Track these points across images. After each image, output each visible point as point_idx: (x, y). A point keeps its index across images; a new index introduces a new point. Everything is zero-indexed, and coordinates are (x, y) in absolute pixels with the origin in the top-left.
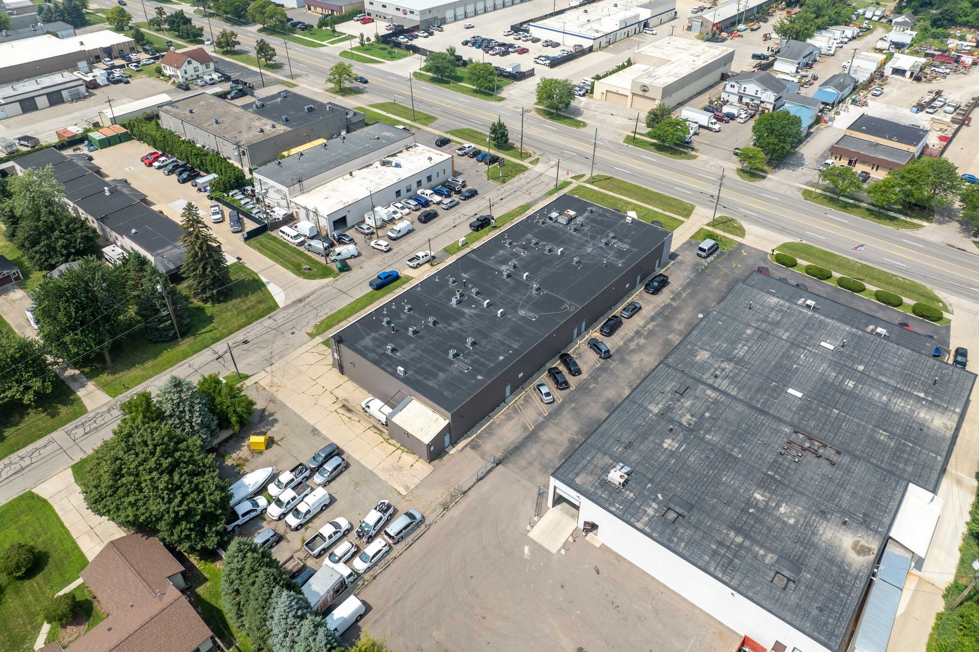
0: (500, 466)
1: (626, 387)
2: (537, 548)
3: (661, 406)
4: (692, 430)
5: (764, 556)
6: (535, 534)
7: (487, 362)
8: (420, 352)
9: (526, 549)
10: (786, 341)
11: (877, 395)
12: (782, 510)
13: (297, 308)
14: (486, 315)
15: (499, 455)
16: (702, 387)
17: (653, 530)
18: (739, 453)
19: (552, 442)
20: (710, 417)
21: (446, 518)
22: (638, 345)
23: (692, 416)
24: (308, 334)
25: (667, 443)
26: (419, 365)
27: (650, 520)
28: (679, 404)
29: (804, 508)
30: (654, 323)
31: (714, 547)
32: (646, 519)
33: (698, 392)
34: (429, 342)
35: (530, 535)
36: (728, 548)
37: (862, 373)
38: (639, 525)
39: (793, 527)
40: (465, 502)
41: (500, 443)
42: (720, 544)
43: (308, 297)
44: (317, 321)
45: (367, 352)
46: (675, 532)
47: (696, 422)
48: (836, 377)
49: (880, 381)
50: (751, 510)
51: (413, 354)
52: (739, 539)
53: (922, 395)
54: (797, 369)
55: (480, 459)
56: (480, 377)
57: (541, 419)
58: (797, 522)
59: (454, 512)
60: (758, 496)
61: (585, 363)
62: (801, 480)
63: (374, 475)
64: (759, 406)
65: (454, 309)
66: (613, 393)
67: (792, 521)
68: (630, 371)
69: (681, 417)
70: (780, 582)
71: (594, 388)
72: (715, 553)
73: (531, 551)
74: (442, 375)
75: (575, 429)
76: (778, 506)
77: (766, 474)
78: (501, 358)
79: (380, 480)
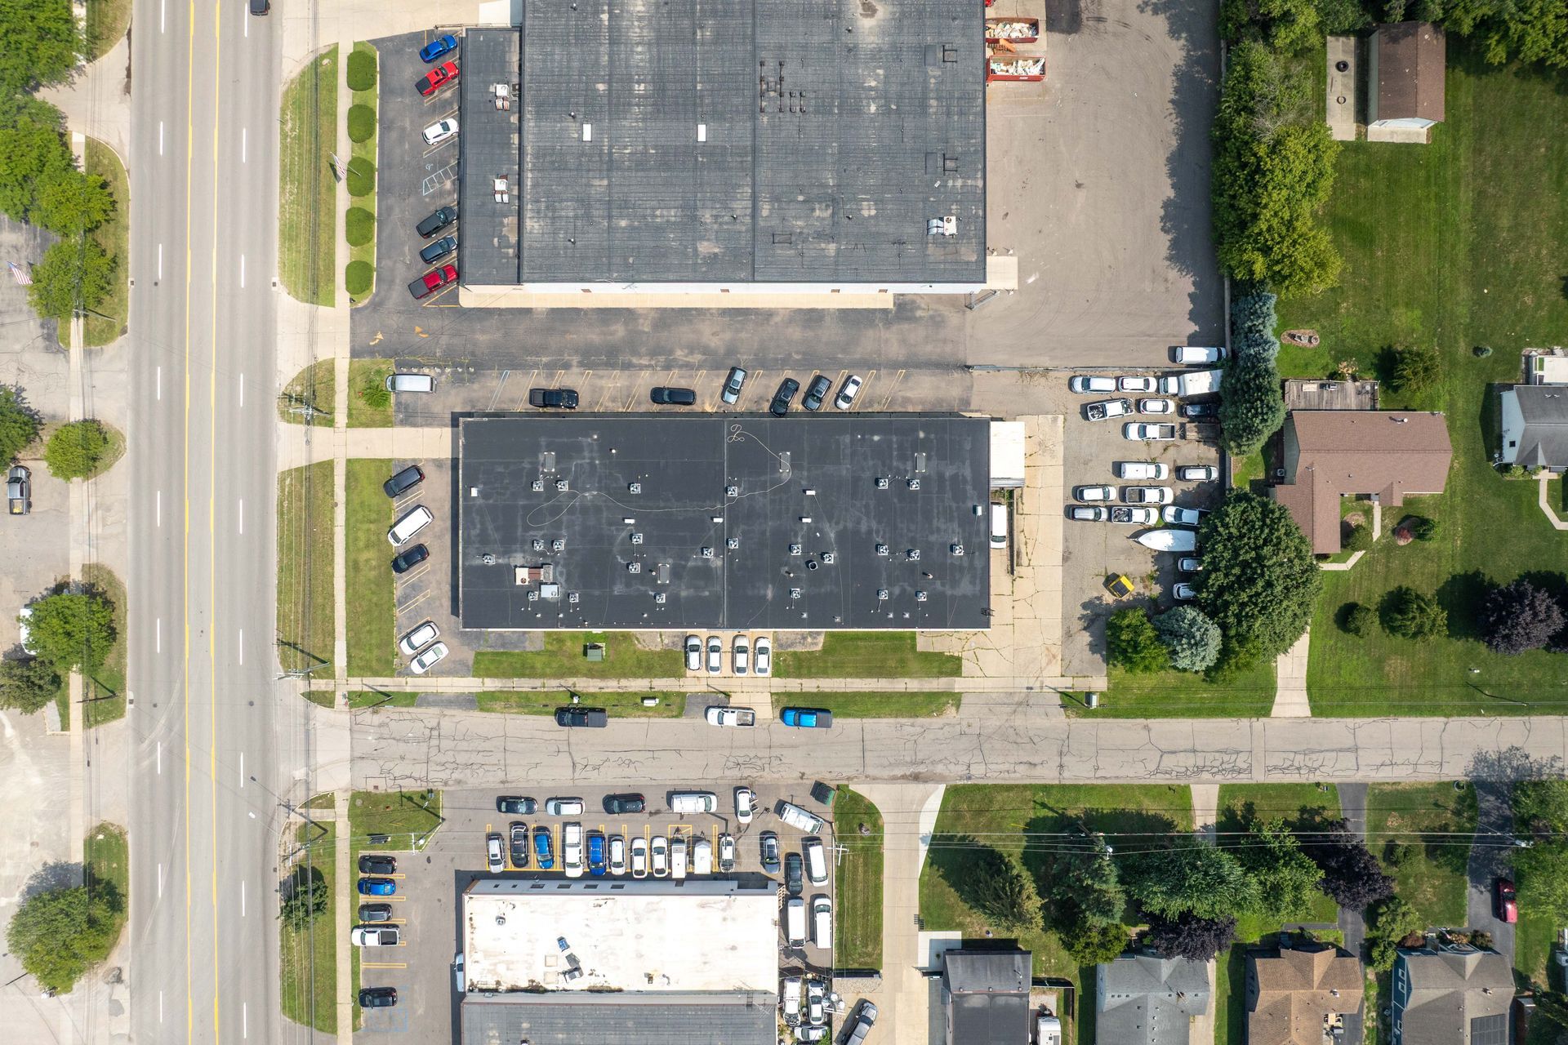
0: (968, 364)
1: (772, 323)
2: (1022, 273)
3: (823, 245)
4: (833, 200)
5: (934, 77)
6: (1013, 284)
7: (895, 446)
8: (935, 521)
9: (1031, 280)
10: (609, 178)
11: (640, 55)
12: (873, 84)
13: (931, 768)
14: (825, 509)
15: (957, 375)
16: (762, 223)
17: (976, 171)
18: (832, 147)
19: (903, 341)
20: (801, 193)
21: (1056, 363)
22: (691, 352)
23: (813, 210)
24: (958, 708)
25: (868, 211)
26: (954, 505)
27: (969, 178)
28: (805, 231)
29: (857, 68)
30: (635, 360)
31: (956, 118)
32: (970, 182)
33: (775, 222)
34: (913, 527)
35: (1016, 288)
36: (948, 107)
37: (610, 83)
38: (980, 183)
39: (886, 69)
40: (1029, 362)
41: (943, 385)
42: (948, 114)
43: (904, 777)
44: (935, 722)
45: (979, 572)
46: (963, 154)
47: (820, 202)
48: (638, 105)
49: (611, 61)
50: (894, 107)
51: (943, 527)
52: (933, 102)
53: (605, 17)
54: (655, 147)
55: (975, 388)
56: (922, 435)
57: (883, 372)
58: (880, 67)
59: (1045, 361)
60: (873, 108)
61: (767, 387)
62: (824, 82)
63: (1065, 459)
64: (749, 158)
65: (839, 551)
66: (790, 330)
67: (880, 72)
68: (743, 335)
69: (823, 219)
70: (951, 56)
71: (797, 353)
72: (961, 113)
73: (1030, 276)
74: (949, 472)
75: (870, 333)
76: (871, 89)
77: (840, 114)
78: (876, 438)
79: (1066, 448)
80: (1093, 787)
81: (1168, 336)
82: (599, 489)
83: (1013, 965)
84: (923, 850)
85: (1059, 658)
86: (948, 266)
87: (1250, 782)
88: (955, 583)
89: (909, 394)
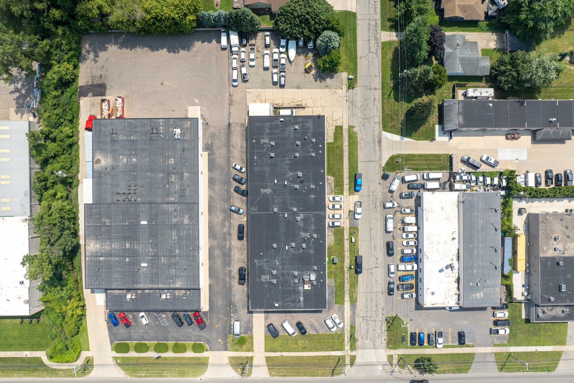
0: (228, 124)
1: (214, 196)
2: (194, 104)
3: (185, 178)
4: (168, 174)
5: (123, 137)
6: (199, 108)
7: (258, 151)
8: (286, 136)
9: (197, 101)
10: (161, 257)
11: (116, 246)
12: (125, 160)
13: (376, 137)
14: (282, 176)
15: (232, 128)
16: (177, 200)
17: (157, 122)
18: (149, 175)
19: (220, 148)
20: (166, 186)
21: (227, 92)
22: (225, 226)
23: (172, 181)
24: (354, 127)
25: (172, 161)
26: (280, 129)
27: (160, 124)
28: (180, 184)
29: (120, 166)
30: (228, 246)
31: (137, 129)
32: (161, 124)
33: (177, 196)
34: (288, 144)
35: (200, 107)
36: (133, 132)
37: (126, 257)
38: (162, 120)
39: (120, 155)
40: (227, 102)
41: (236, 133)
42: (136, 132)
43: (379, 147)
44: (359, 135)
45: (304, 120)
46: (151, 126)
47: (169, 179)
48: (134, 246)
49: (118, 256)
50: (134, 152)
51: (288, 133)
52: (132, 137)
53: (101, 259)
54: (149, 240)
55: (236, 121)
56: (254, 141)
57: (231, 155)
58: (119, 157)
59: (227, 96)
60: (134, 160)
61: (237, 198)
62: (125, 178)
63: (262, 88)
64: (153, 205)
65: (297, 170)
66: (216, 190)
67: (121, 157)
68: (218, 207)
69: (175, 178)
70: (115, 131)
71: (224, 187)
72: (136, 127)
73: (196, 102)
74: (268, 131)
75: (217, 160)
76: (127, 160)
77: (137, 172)
78: (255, 158)
79: (259, 88)
80: (383, 77)
81: (217, 51)
82: (275, 259)
83: (447, 106)
84: (406, 139)
85: (335, 90)
86: (192, 132)
87: (380, 20)
88: (309, 128)
89: (239, 146)
